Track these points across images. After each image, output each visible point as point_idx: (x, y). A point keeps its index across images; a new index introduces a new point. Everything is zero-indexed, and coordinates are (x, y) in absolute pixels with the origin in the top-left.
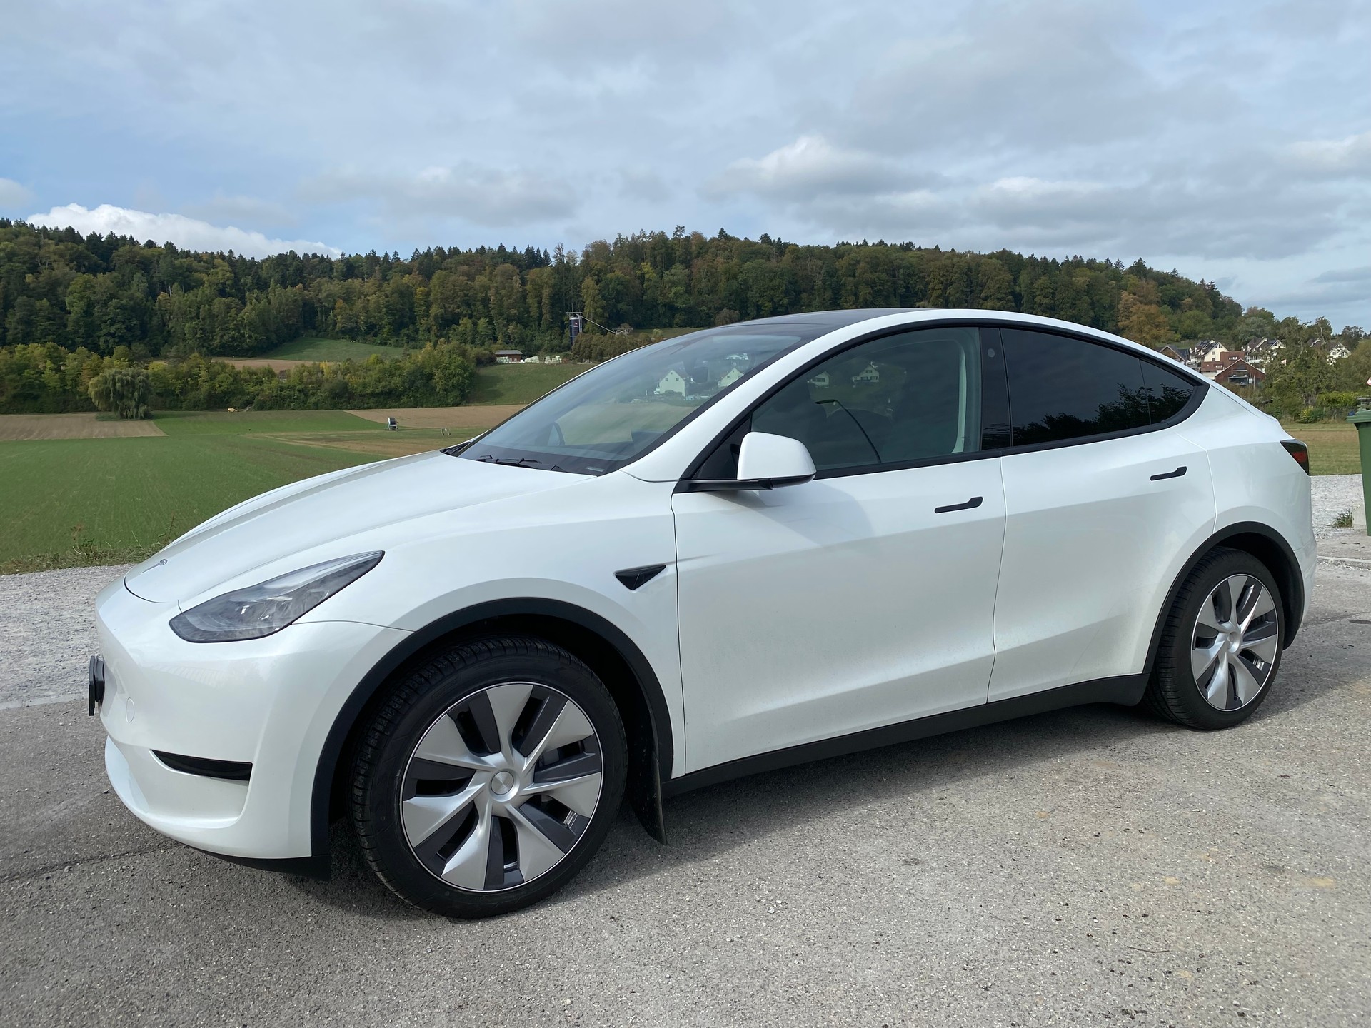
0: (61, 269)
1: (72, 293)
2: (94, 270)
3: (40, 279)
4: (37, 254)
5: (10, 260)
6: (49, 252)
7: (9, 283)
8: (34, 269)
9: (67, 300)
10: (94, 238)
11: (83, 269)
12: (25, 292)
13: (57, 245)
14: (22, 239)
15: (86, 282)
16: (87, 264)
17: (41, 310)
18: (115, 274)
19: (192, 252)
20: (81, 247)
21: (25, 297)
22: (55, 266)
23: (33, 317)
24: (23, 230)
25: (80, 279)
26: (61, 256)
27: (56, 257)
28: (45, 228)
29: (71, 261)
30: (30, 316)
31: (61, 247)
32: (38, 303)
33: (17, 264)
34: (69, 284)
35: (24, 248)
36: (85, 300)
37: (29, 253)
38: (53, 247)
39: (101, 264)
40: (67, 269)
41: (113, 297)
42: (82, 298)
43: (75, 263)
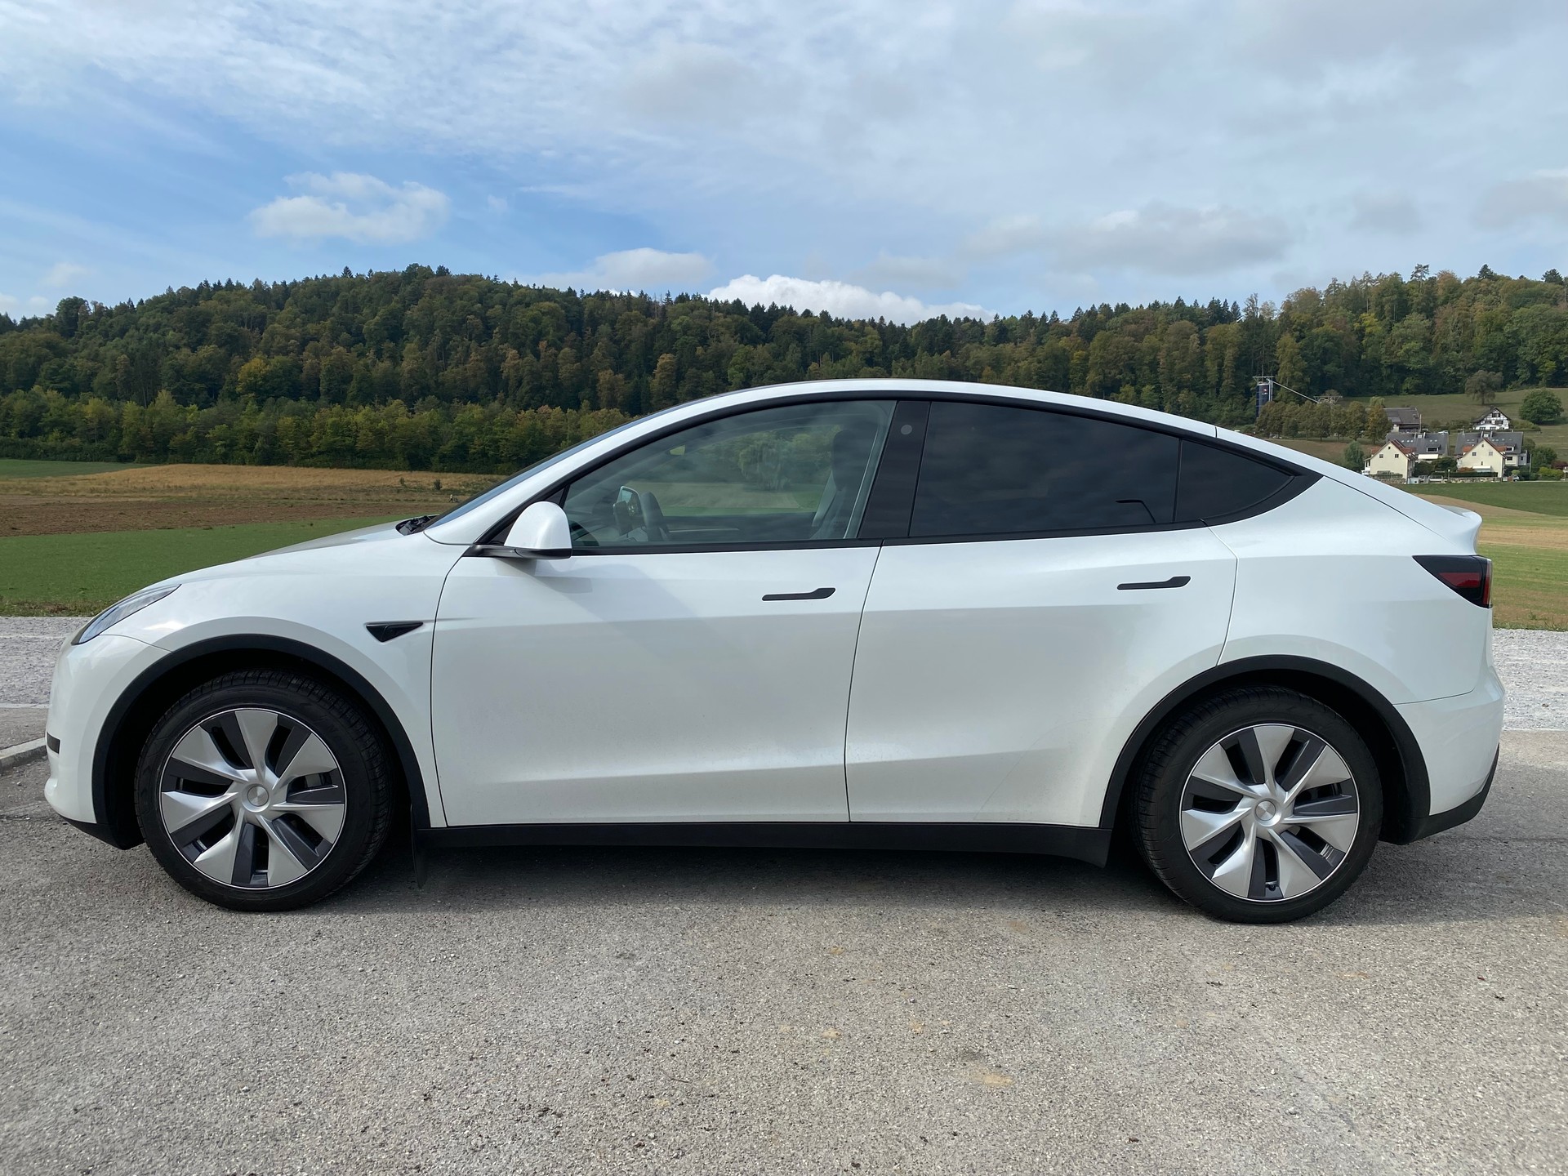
0: (728, 341)
1: (734, 364)
2: (754, 341)
3: (709, 351)
4: (707, 327)
5: (685, 333)
6: (718, 325)
7: (682, 356)
8: (704, 342)
9: (729, 372)
10: (758, 309)
11: (746, 341)
12: (695, 364)
13: (725, 317)
14: (696, 313)
15: (746, 353)
16: (749, 335)
17: (706, 381)
18: (773, 345)
19: (846, 320)
20: (745, 319)
21: (694, 370)
22: (722, 338)
23: (700, 389)
24: (698, 304)
25: (741, 350)
26: (728, 328)
27: (723, 330)
28: (716, 301)
29: (736, 333)
30: (696, 387)
31: (729, 319)
32: (705, 375)
33: (691, 337)
34: (732, 356)
35: (698, 321)
36: (745, 371)
37: (701, 326)
38: (722, 319)
39: (761, 336)
40: (732, 341)
41: (769, 368)
42: (741, 370)
43: (739, 335)
